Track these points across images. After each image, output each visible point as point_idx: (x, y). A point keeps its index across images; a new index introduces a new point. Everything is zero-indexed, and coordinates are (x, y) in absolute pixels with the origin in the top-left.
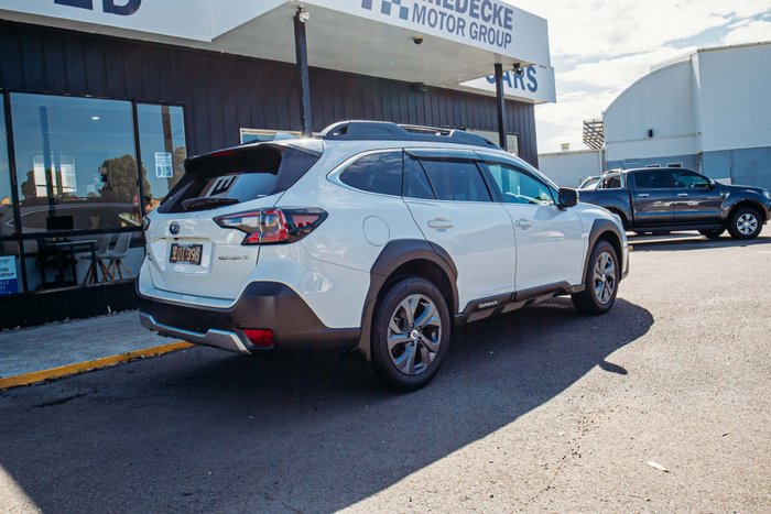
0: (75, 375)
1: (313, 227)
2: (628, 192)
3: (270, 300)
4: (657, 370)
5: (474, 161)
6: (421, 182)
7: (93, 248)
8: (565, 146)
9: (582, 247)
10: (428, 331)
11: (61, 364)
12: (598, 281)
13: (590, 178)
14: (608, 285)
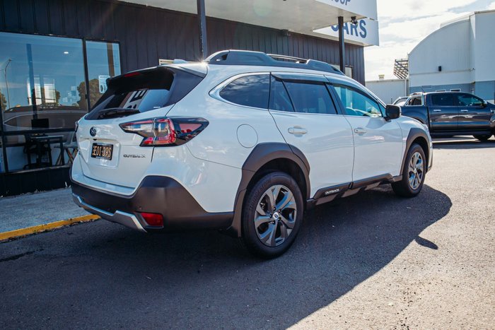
0: (31, 235)
1: (198, 131)
2: (427, 108)
3: (162, 190)
4: (461, 246)
5: (324, 83)
6: (284, 98)
7: (61, 140)
8: (381, 77)
9: (400, 148)
10: (286, 213)
11: (21, 227)
12: (411, 173)
13: (400, 98)
14: (418, 175)
